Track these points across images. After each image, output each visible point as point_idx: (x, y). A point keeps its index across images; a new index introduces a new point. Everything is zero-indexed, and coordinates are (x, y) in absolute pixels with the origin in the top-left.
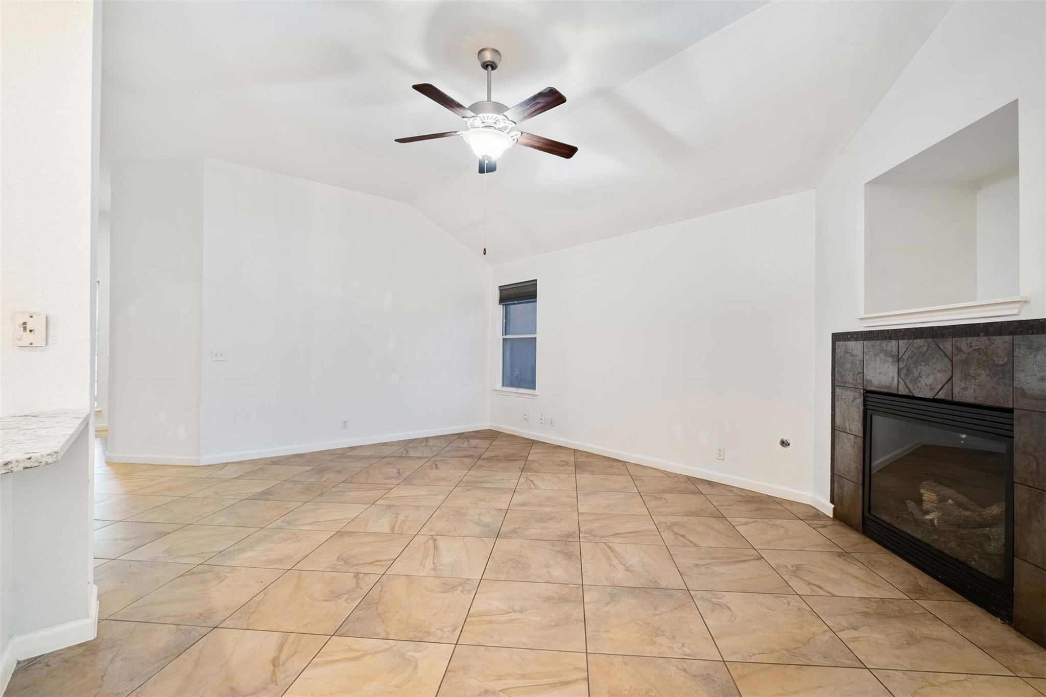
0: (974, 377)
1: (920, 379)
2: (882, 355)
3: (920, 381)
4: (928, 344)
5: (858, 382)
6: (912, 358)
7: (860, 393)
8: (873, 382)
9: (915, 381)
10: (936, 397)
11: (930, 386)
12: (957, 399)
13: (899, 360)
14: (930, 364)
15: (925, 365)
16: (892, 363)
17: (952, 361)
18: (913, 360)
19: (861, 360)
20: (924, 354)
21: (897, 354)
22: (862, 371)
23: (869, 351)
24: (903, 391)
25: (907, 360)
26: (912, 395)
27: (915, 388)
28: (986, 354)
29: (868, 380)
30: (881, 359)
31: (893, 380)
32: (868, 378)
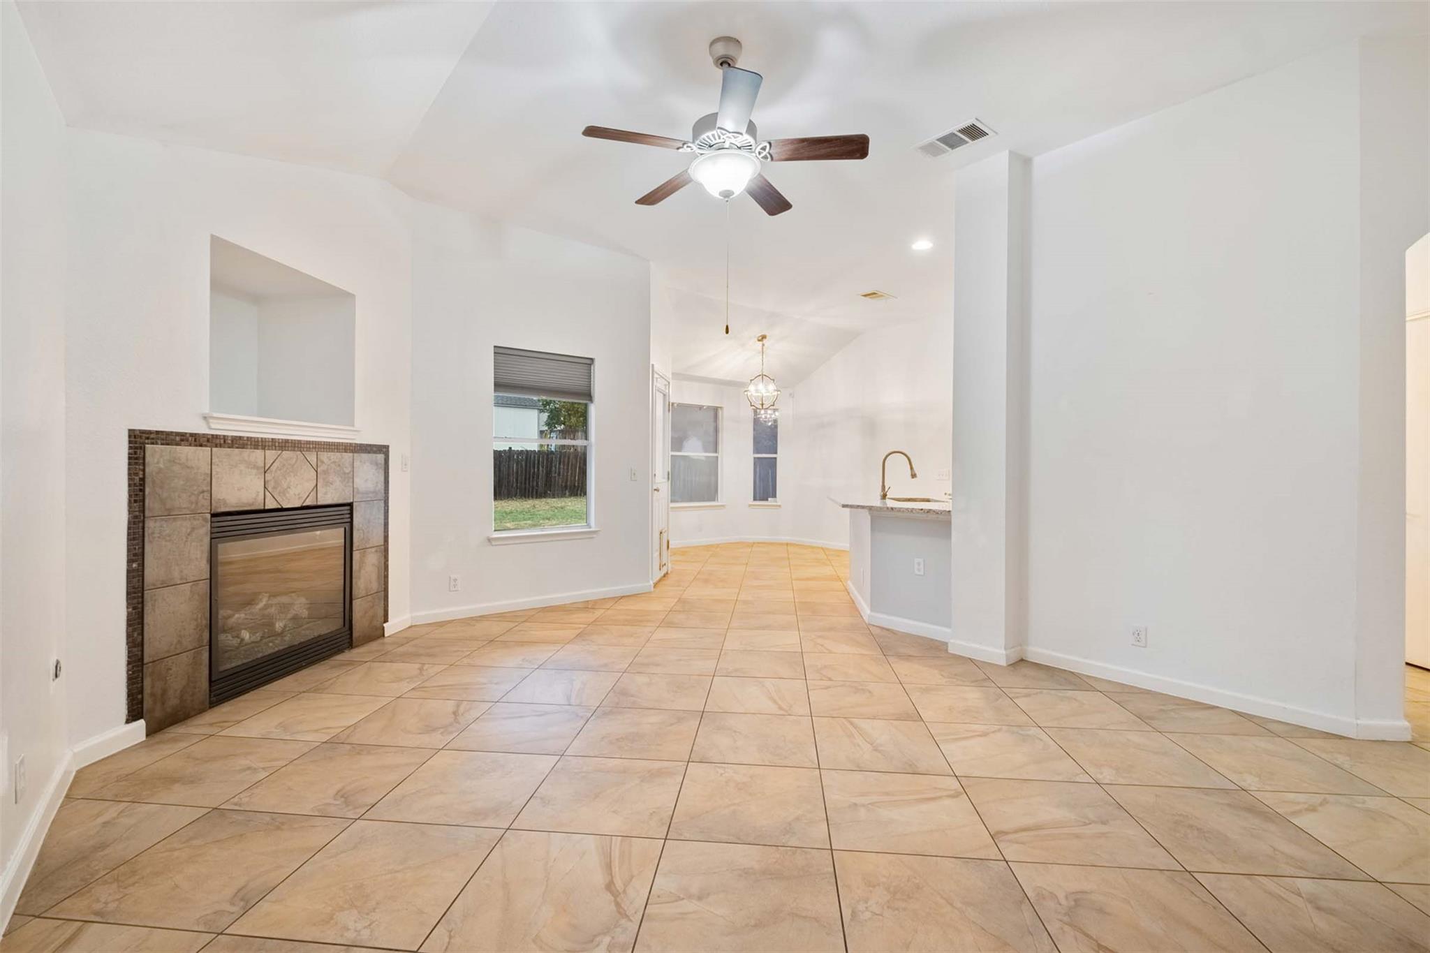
0: (332, 484)
1: (288, 490)
2: (242, 467)
3: (288, 493)
4: (297, 456)
5: (200, 504)
6: (280, 470)
7: (205, 519)
8: (228, 501)
9: (284, 492)
10: (304, 504)
11: (299, 495)
12: (320, 503)
13: (265, 472)
14: (298, 474)
15: (294, 476)
16: (256, 475)
17: (317, 472)
18: (282, 471)
19: (206, 474)
20: (293, 466)
21: (263, 465)
22: (209, 488)
23: (220, 461)
24: (271, 504)
25: (276, 471)
26: (280, 507)
27: (283, 500)
28: (339, 465)
29: (219, 499)
30: (241, 471)
31: (258, 495)
32: (219, 497)
